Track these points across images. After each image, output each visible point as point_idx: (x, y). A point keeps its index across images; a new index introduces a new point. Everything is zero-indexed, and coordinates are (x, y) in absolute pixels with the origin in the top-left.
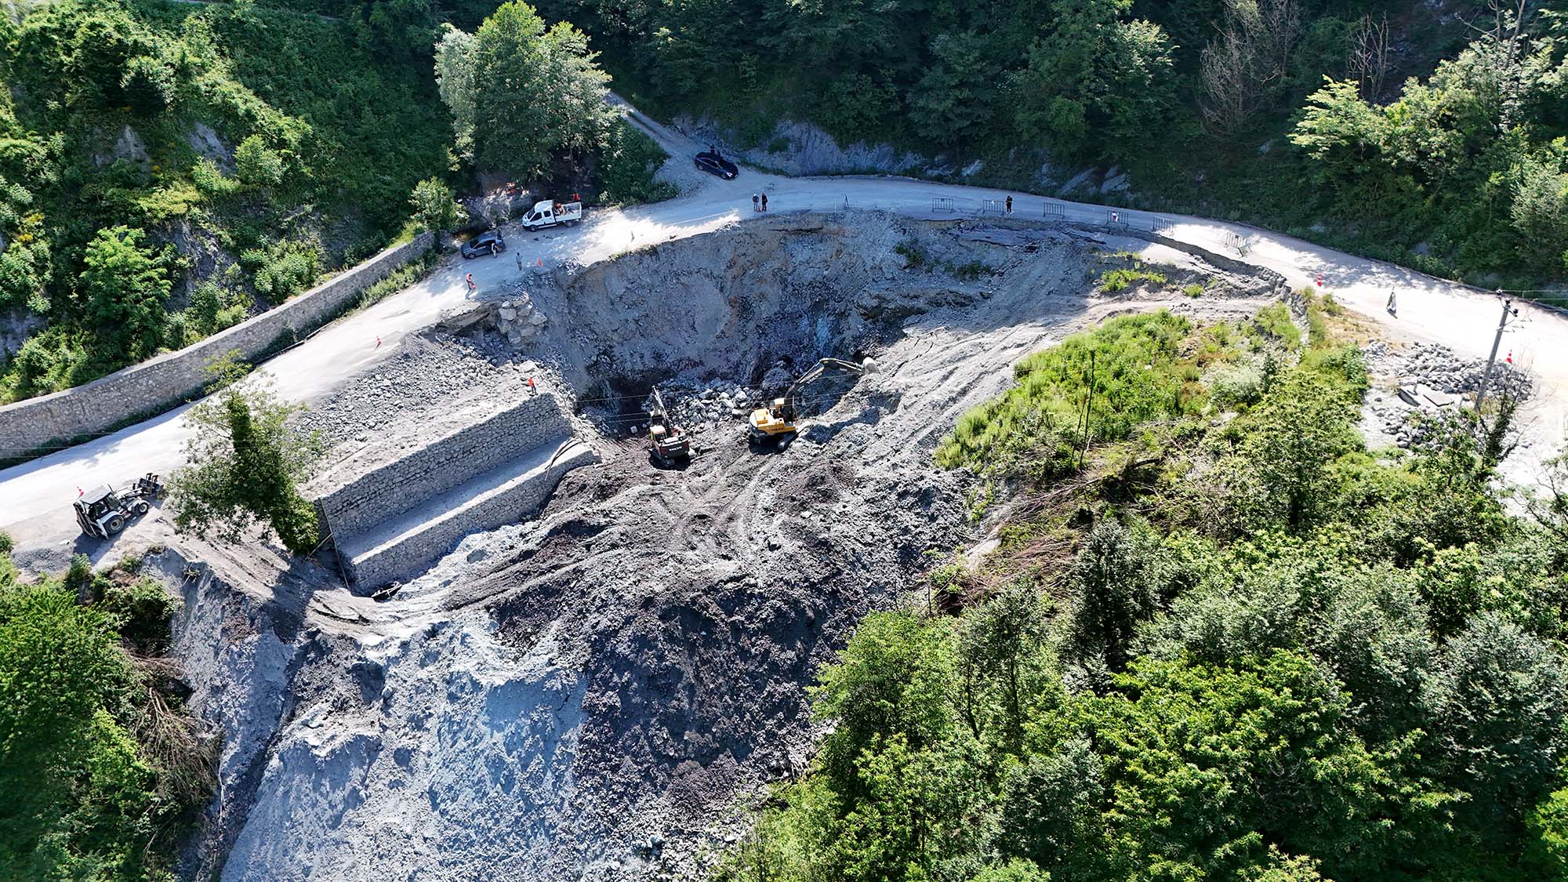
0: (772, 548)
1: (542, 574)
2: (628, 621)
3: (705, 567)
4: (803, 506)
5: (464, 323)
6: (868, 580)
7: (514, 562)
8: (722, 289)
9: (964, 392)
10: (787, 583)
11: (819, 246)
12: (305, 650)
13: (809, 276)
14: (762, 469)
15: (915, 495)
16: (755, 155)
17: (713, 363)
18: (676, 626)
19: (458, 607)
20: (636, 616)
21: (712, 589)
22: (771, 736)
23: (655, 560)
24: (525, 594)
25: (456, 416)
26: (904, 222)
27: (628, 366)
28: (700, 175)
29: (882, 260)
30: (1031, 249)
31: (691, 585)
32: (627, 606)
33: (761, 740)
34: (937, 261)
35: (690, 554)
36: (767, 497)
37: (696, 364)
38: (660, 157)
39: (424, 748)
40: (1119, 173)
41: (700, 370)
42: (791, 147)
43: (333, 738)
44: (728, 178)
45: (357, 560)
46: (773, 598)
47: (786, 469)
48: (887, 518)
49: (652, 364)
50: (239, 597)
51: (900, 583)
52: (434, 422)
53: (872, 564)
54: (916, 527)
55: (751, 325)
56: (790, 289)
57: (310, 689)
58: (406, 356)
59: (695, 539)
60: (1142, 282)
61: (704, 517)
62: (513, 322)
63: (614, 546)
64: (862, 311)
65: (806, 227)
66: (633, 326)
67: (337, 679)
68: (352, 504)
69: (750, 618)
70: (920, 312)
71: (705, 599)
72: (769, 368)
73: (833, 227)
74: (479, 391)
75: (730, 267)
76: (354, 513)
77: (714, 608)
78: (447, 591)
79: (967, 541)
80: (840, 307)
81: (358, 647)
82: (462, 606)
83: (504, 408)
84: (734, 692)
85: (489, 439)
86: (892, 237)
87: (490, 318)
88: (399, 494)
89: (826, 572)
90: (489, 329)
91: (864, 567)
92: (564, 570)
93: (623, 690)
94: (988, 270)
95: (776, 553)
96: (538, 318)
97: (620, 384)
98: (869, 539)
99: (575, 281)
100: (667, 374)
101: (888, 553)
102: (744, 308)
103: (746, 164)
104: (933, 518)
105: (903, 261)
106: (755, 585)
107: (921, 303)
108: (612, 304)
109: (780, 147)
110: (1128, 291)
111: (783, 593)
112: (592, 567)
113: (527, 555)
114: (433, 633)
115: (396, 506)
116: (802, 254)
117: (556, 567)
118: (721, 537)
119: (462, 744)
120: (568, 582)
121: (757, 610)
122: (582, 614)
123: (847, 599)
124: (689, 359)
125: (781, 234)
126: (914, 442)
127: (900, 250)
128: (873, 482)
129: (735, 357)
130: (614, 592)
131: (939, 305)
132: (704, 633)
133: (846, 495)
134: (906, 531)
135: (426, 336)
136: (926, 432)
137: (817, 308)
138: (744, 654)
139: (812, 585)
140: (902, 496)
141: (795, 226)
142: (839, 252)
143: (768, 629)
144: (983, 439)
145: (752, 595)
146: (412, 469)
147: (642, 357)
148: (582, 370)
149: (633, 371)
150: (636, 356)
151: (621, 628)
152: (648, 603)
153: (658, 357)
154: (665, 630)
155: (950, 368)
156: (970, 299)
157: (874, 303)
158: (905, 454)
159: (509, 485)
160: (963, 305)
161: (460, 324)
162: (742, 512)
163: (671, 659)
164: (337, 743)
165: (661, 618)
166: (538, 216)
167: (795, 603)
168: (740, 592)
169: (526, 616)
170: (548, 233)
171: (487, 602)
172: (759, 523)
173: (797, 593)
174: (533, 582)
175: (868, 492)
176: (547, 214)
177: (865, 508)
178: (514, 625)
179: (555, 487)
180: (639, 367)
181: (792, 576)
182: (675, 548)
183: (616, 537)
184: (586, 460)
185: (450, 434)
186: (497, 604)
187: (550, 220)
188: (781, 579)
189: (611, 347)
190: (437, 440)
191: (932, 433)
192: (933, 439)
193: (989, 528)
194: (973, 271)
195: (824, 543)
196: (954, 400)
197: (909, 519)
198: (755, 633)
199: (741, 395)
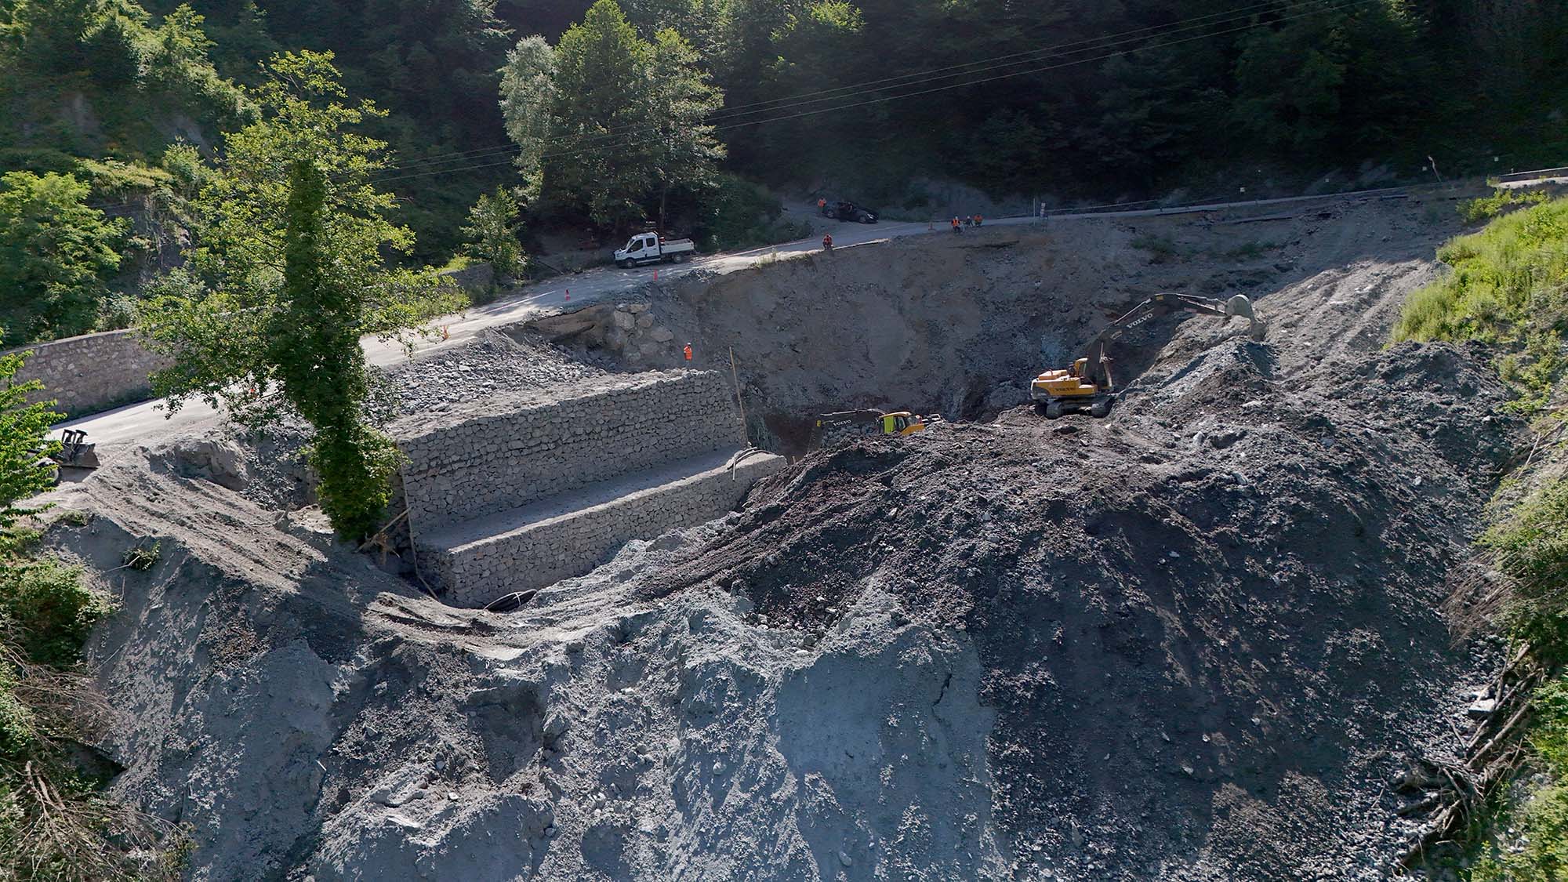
2: (1030, 540)
3: (1124, 470)
4: (1239, 398)
5: (562, 330)
8: (901, 310)
9: (1376, 293)
11: (1020, 259)
13: (1014, 292)
16: (890, 212)
17: (903, 398)
18: (1119, 541)
19: (664, 593)
20: (1043, 530)
21: (1160, 490)
24: (797, 551)
27: (788, 401)
29: (1116, 258)
30: (1326, 216)
32: (1018, 521)
34: (1195, 252)
37: (877, 401)
38: (774, 209)
45: (455, 550)
55: (948, 350)
56: (991, 307)
62: (630, 333)
65: (1000, 242)
66: (788, 350)
67: (439, 721)
68: (443, 466)
69: (1249, 528)
71: (1156, 503)
72: (988, 393)
73: (1035, 236)
75: (905, 287)
76: (445, 484)
77: (1176, 515)
78: (629, 583)
80: (1072, 315)
81: (476, 664)
82: (670, 591)
87: (595, 332)
89: (1344, 459)
90: (593, 347)
94: (1270, 246)
95: (1239, 444)
96: (661, 333)
97: (779, 422)
99: (708, 293)
102: (933, 333)
104: (1468, 391)
105: (1147, 256)
106: (1234, 481)
108: (760, 322)
111: (1292, 486)
114: (623, 633)
116: (998, 270)
120: (880, 513)
121: (1255, 514)
122: (932, 545)
123: (1396, 500)
124: (868, 395)
125: (964, 252)
126: (1342, 345)
127: (1136, 246)
129: (934, 388)
132: (1174, 554)
134: (1432, 411)
135: (511, 334)
137: (1035, 322)
142: (1049, 261)
143: (1283, 543)
145: (1236, 495)
147: (805, 390)
149: (794, 406)
150: (796, 389)
151: (1019, 552)
152: (1057, 510)
153: (825, 391)
154: (1106, 549)
155: (1325, 289)
157: (1125, 297)
158: (1337, 356)
160: (1252, 285)
161: (557, 328)
165: (1089, 531)
166: (637, 247)
169: (807, 580)
171: (719, 577)
176: (651, 242)
187: (655, 250)
189: (761, 377)
192: (1367, 341)
196: (1368, 301)
198: (1267, 549)
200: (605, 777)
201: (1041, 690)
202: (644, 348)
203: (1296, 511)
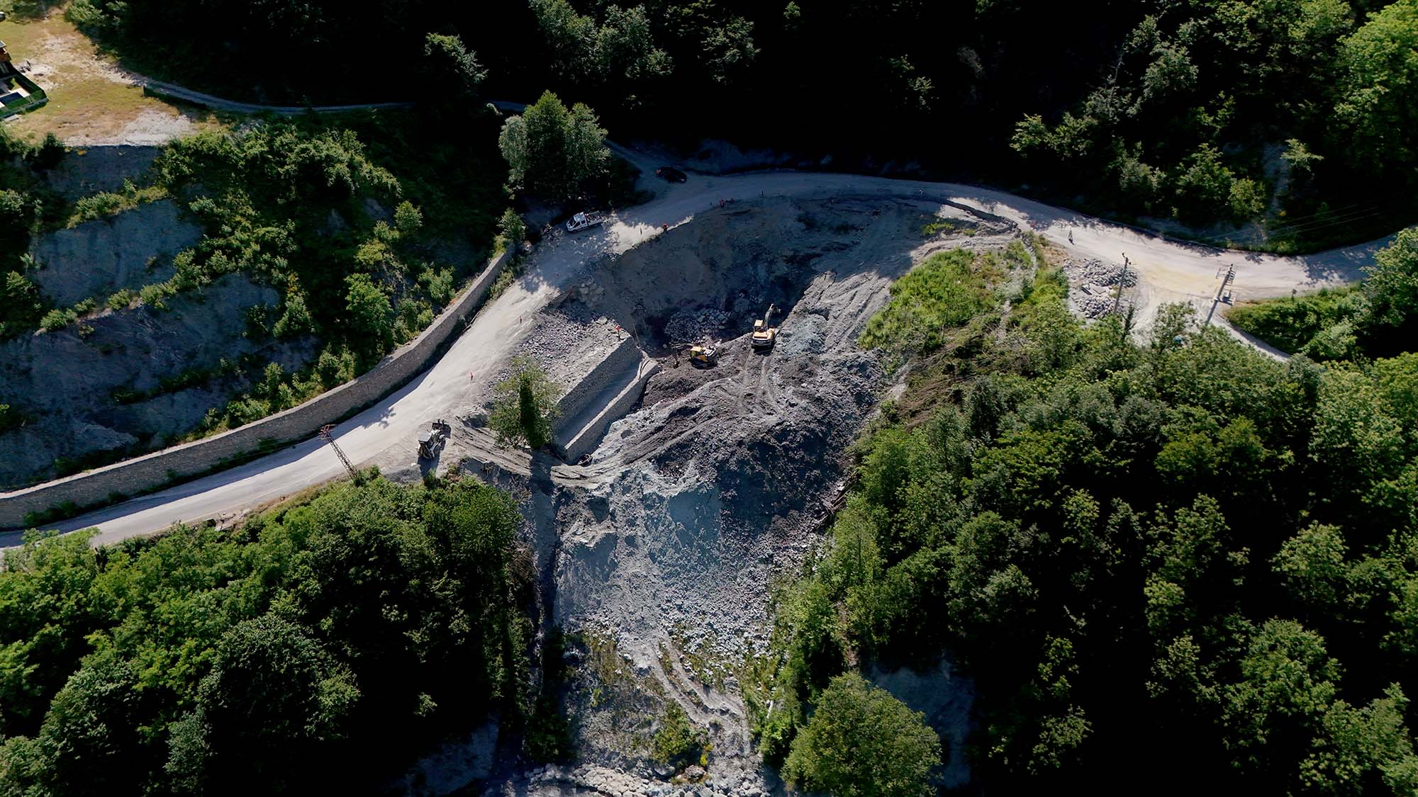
0: (793, 405)
1: (674, 437)
2: (733, 454)
3: (762, 420)
4: (801, 381)
5: (561, 301)
6: (843, 413)
7: (652, 434)
8: (698, 255)
9: (865, 306)
10: (806, 422)
11: (751, 221)
12: (559, 498)
13: (747, 241)
14: (764, 362)
15: (857, 366)
16: (691, 163)
17: (701, 299)
18: (756, 452)
19: (632, 462)
20: (736, 450)
21: (770, 431)
22: (813, 496)
23: (735, 421)
24: (670, 449)
26: (798, 202)
27: (653, 309)
28: (663, 182)
29: (790, 227)
30: (876, 213)
31: (759, 430)
32: (730, 446)
33: (808, 499)
34: (823, 224)
35: (751, 415)
36: (776, 378)
37: (689, 302)
38: (637, 173)
39: (640, 534)
40: (912, 159)
41: (693, 305)
42: (712, 155)
43: (593, 537)
44: (682, 182)
45: (567, 447)
46: (801, 430)
47: (780, 360)
48: (844, 380)
49: (666, 306)
50: (518, 477)
51: (858, 412)
53: (843, 405)
54: (861, 383)
55: (719, 274)
56: (737, 249)
57: (568, 518)
58: (540, 326)
59: (750, 407)
60: (941, 229)
61: (750, 395)
62: (588, 295)
63: (710, 418)
64: (784, 258)
66: (651, 285)
67: (581, 509)
69: (791, 442)
70: (819, 255)
71: (768, 437)
72: (735, 299)
73: (757, 209)
74: (590, 341)
75: (699, 243)
77: (773, 440)
78: (619, 454)
79: (887, 385)
80: (770, 257)
81: (586, 491)
82: (634, 460)
83: (610, 351)
84: (790, 479)
86: (793, 212)
87: (573, 295)
89: (823, 413)
90: (573, 301)
91: (840, 407)
92: (686, 433)
93: (737, 488)
94: (853, 227)
95: (795, 408)
96: (600, 290)
97: (650, 320)
98: (840, 393)
99: (616, 264)
100: (676, 310)
101: (850, 398)
102: (712, 264)
103: (689, 170)
104: (868, 377)
105: (802, 226)
106: (791, 425)
107: (818, 251)
108: (639, 274)
109: (704, 156)
110: (935, 235)
111: (805, 427)
112: (704, 430)
113: (659, 429)
114: (624, 476)
115: (573, 414)
116: (741, 227)
117: (681, 433)
118: (763, 404)
119: (661, 528)
120: (692, 440)
121: (794, 437)
122: (707, 454)
123: (836, 424)
124: (686, 299)
125: (726, 217)
126: (846, 337)
127: (800, 220)
128: (832, 362)
129: (713, 294)
130: (721, 441)
131: (829, 250)
132: (770, 453)
133: (819, 371)
134: (857, 385)
135: (544, 312)
136: (850, 331)
137: (756, 259)
138: (792, 460)
139: (819, 421)
140: (849, 368)
141: (734, 211)
142: (763, 224)
143: (800, 446)
144: (884, 331)
145: (790, 430)
147: (660, 302)
148: (629, 315)
149: (656, 311)
150: (657, 302)
151: (730, 458)
152: (740, 443)
153: (668, 301)
154: (753, 455)
155: (853, 291)
156: (847, 246)
157: (791, 253)
158: (843, 344)
159: (623, 393)
160: (842, 249)
162: (767, 389)
163: (758, 468)
164: (597, 539)
165: (749, 449)
166: (578, 224)
167: (812, 431)
168: (784, 430)
169: (673, 460)
170: (585, 233)
171: (650, 455)
172: (779, 393)
173: (812, 426)
174: (668, 444)
175: (830, 368)
176: (583, 222)
177: (832, 376)
178: (668, 466)
179: (645, 389)
180: (659, 308)
181: (808, 418)
182: (742, 414)
183: (709, 412)
184: (654, 371)
186: (655, 457)
188: (803, 420)
189: (642, 300)
191: (854, 331)
192: (855, 334)
193: (898, 377)
194: (844, 229)
195: (819, 399)
196: (861, 311)
197: (856, 379)
198: (795, 449)
199: (721, 317)
200: (627, 521)
201: (733, 497)
202: (594, 300)
203: (804, 436)
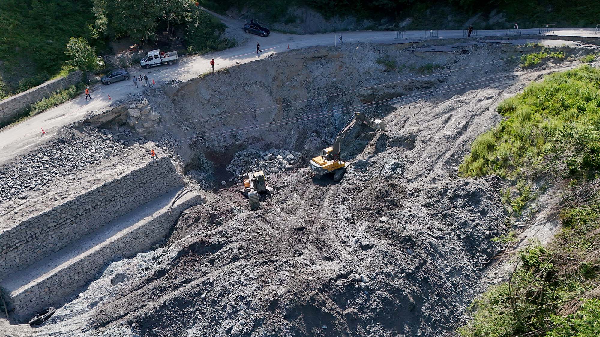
0: (365, 248)
1: (176, 288)
2: (258, 323)
3: (315, 268)
4: (379, 213)
5: (104, 120)
6: (447, 266)
7: (150, 280)
8: (271, 94)
9: (465, 128)
10: (388, 275)
11: (328, 65)
13: (323, 83)
14: (329, 194)
15: (464, 197)
16: (277, 26)
17: (271, 138)
18: (300, 323)
19: (103, 325)
20: (265, 318)
21: (325, 287)
23: (271, 267)
24: (163, 307)
25: (99, 176)
26: (378, 47)
27: (216, 143)
28: (248, 36)
29: (369, 69)
30: (464, 52)
31: (308, 285)
32: (255, 310)
34: (405, 66)
35: (299, 259)
36: (344, 210)
37: (258, 141)
38: (222, 28)
40: (498, 13)
41: (261, 144)
42: (298, 21)
44: (264, 36)
45: (15, 294)
46: (378, 290)
47: (349, 190)
48: (446, 216)
49: (231, 141)
51: (471, 268)
52: (82, 181)
53: (447, 253)
54: (473, 221)
55: (292, 114)
56: (313, 91)
58: (62, 141)
59: (300, 247)
60: (548, 59)
61: (301, 229)
62: (137, 118)
63: (235, 259)
64: (362, 98)
65: (320, 55)
66: (217, 118)
68: (10, 247)
69: (362, 308)
70: (400, 95)
71: (321, 297)
72: (306, 138)
73: (335, 53)
74: (116, 159)
75: (274, 81)
76: (13, 254)
77: (330, 304)
78: (93, 311)
79: (515, 227)
80: (346, 98)
82: (107, 323)
83: (136, 168)
85: (125, 191)
86: (372, 55)
87: (122, 117)
88: (53, 236)
89: (415, 263)
90: (122, 125)
91: (441, 256)
92: (194, 283)
94: (438, 67)
95: (370, 252)
96: (154, 115)
97: (212, 155)
98: (439, 234)
99: (178, 92)
100: (241, 147)
101: (454, 243)
102: (286, 105)
103: (274, 30)
104: (484, 213)
105: (383, 68)
106: (361, 280)
107: (399, 90)
108: (203, 105)
109: (291, 21)
110: (541, 65)
111: (385, 285)
112: (219, 279)
113: (160, 274)
115: (51, 245)
116: (318, 71)
117: (187, 282)
118: (320, 244)
120: (199, 293)
121: (366, 301)
122: (216, 321)
123: (435, 284)
124: (254, 137)
125: (303, 60)
126: (441, 163)
127: (379, 62)
128: (424, 192)
129: (283, 134)
130: (242, 298)
131: (411, 90)
132: (325, 327)
133: (406, 203)
134: (465, 224)
135: (76, 128)
136: (447, 156)
137: (331, 101)
139: (408, 275)
140: (453, 199)
141: (311, 55)
142: (341, 67)
144: (498, 154)
145: (360, 289)
146: (64, 215)
147: (224, 137)
148: (186, 147)
149: (219, 146)
150: (221, 137)
151: (253, 330)
152: (273, 305)
153: (234, 137)
154: (292, 328)
155: (448, 115)
156: (432, 84)
157: (369, 92)
158: (438, 171)
159: (142, 223)
160: (426, 88)
161: (101, 120)
162: (329, 223)
165: (287, 317)
166: (150, 59)
167: (398, 292)
168: (349, 287)
169: (164, 327)
170: (157, 69)
171: (129, 317)
172: (345, 230)
173: (398, 283)
174: (168, 296)
175: (422, 198)
176: (156, 57)
177: (425, 211)
179: (176, 222)
180: (223, 144)
181: (390, 269)
182: (286, 255)
183: (235, 251)
184: (197, 201)
185: (94, 187)
186: (138, 319)
187: (158, 61)
188: (382, 273)
189: (204, 132)
190: (84, 192)
191: (453, 155)
192: (454, 160)
193: (533, 215)
194: (429, 69)
195: (408, 240)
196: (460, 133)
197: (464, 215)
198: (368, 321)
199: (290, 156)
202: (146, 125)
203: (385, 300)
